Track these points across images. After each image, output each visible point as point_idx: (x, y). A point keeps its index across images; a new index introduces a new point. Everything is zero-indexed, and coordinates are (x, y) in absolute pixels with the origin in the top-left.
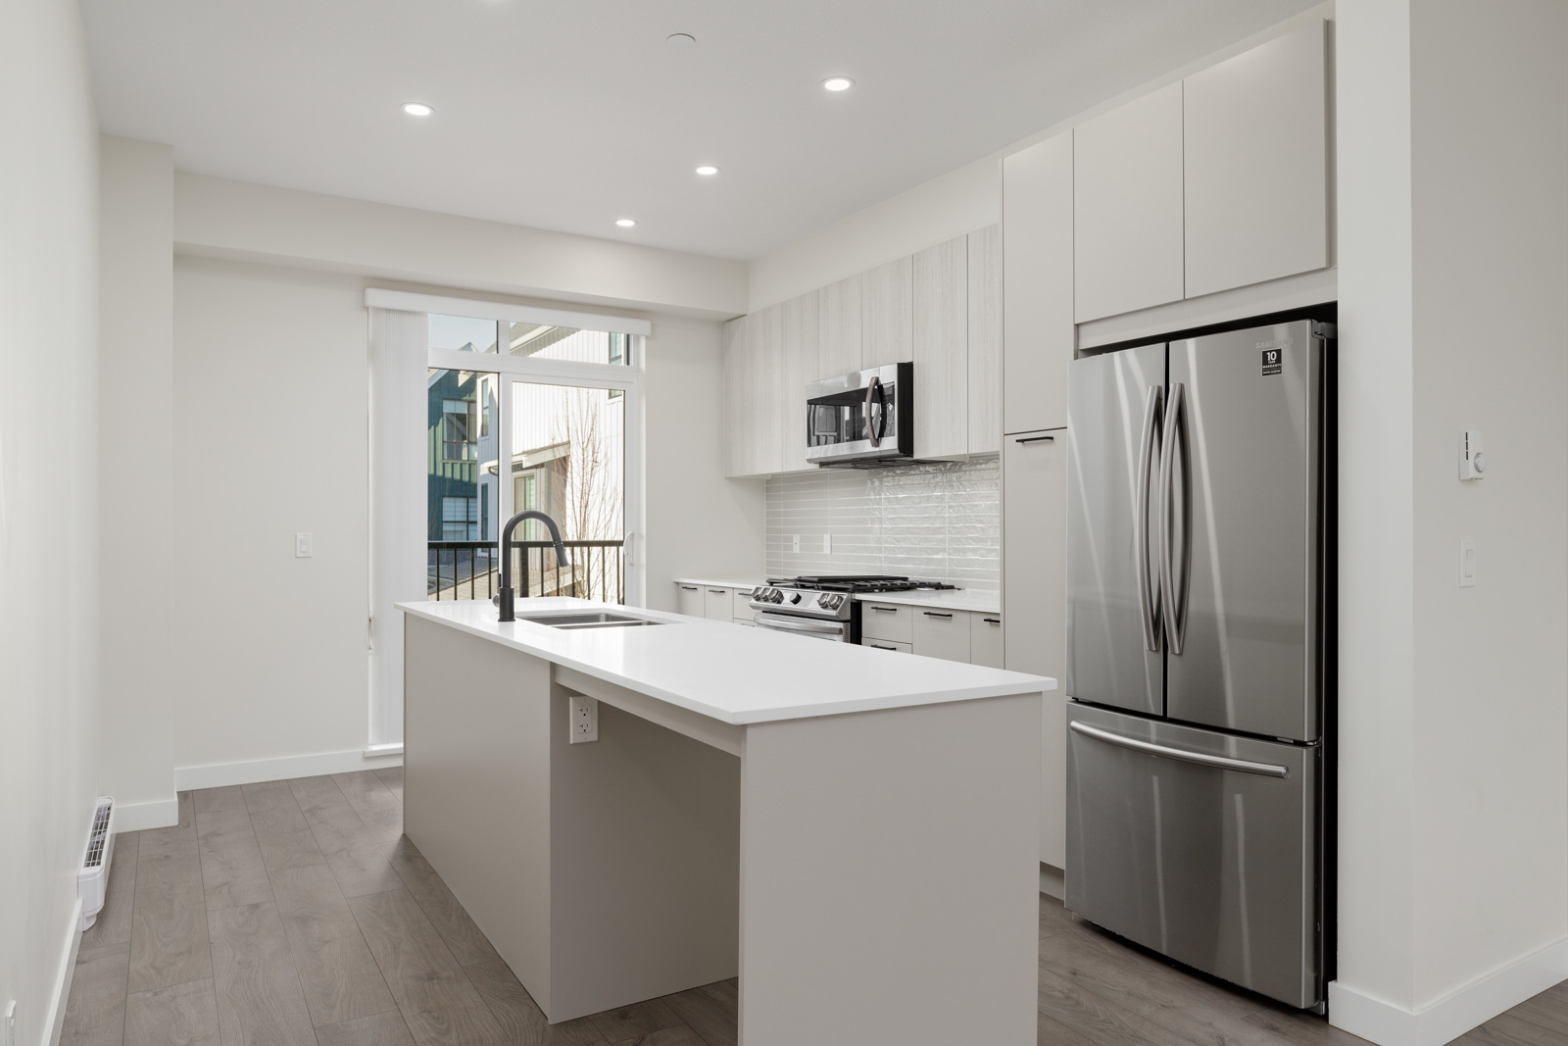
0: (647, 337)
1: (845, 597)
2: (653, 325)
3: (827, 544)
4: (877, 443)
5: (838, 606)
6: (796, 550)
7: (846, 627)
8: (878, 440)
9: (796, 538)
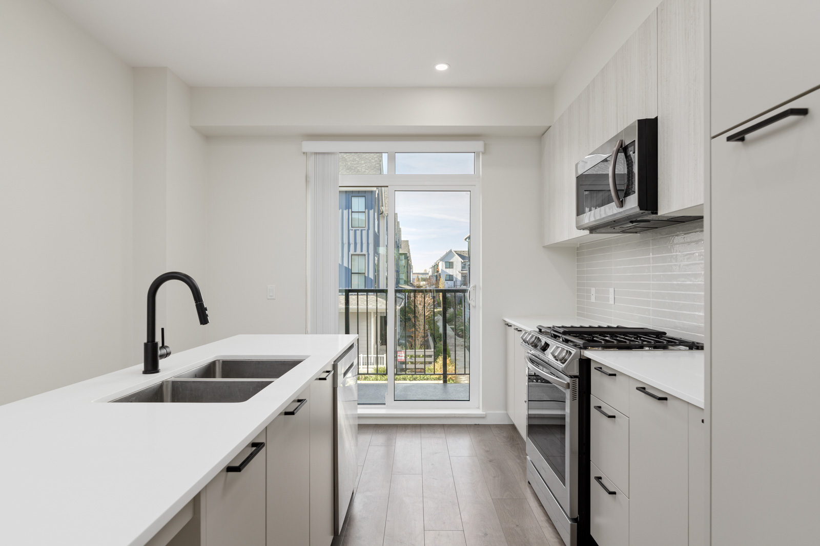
0: (483, 153)
1: (573, 353)
2: (485, 145)
3: (611, 296)
4: (621, 204)
5: (566, 361)
6: (593, 300)
7: (574, 382)
8: (622, 201)
9: (593, 290)
